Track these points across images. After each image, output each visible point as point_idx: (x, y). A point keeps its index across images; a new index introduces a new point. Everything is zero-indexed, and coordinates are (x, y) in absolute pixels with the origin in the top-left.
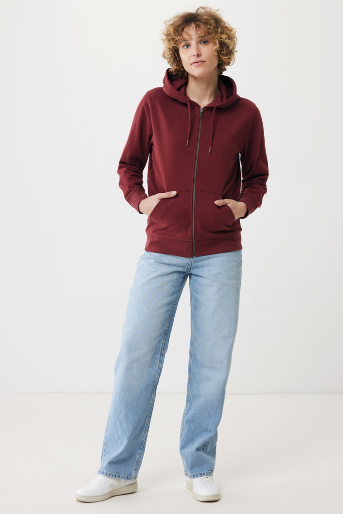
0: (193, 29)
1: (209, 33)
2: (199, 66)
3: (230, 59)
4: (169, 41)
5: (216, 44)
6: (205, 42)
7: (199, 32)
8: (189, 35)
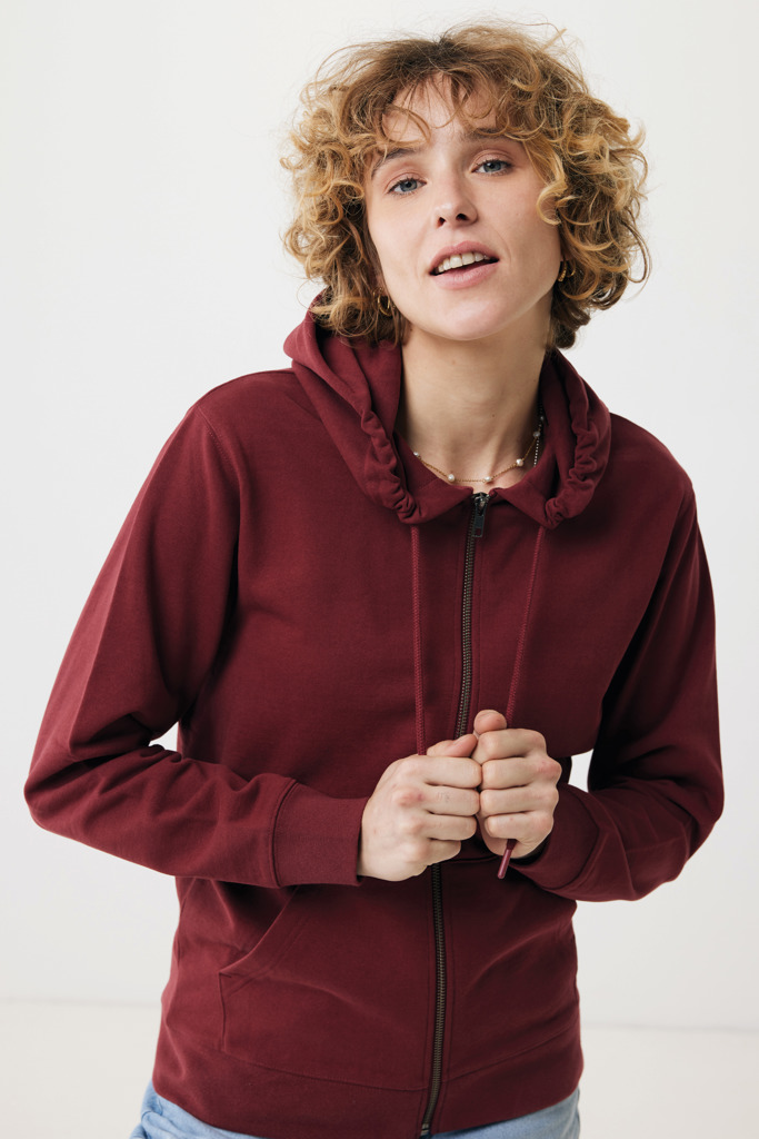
0: (443, 96)
1: (518, 117)
2: (472, 285)
3: (615, 255)
4: (321, 163)
5: (550, 177)
6: (501, 166)
7: (467, 108)
8: (422, 125)
